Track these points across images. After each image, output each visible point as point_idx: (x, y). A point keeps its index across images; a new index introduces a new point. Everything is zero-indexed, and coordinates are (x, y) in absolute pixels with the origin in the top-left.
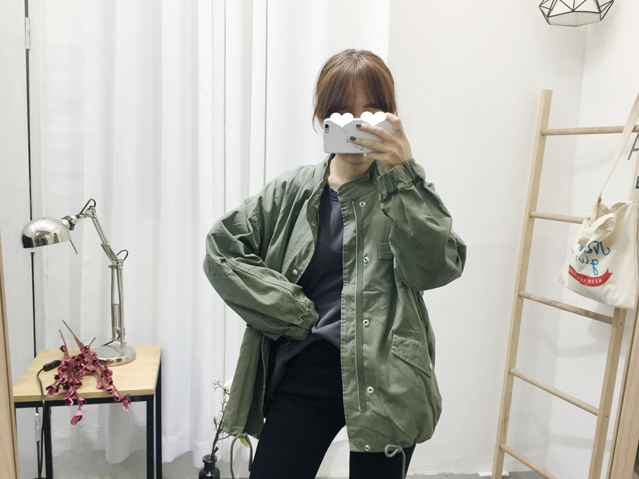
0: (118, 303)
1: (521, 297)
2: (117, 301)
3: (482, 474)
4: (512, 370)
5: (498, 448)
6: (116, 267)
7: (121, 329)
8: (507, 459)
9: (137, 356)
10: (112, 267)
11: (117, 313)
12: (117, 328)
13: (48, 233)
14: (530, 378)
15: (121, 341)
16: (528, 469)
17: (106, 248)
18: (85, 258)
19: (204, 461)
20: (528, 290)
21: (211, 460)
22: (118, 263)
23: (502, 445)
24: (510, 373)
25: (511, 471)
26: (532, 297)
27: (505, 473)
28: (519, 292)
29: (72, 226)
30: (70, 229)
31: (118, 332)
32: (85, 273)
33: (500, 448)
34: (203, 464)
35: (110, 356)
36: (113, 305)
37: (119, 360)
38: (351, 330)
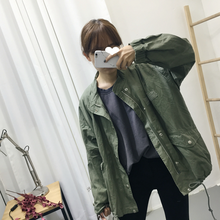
0: (33, 170)
1: (207, 102)
4: (215, 135)
6: (26, 155)
7: (38, 181)
9: (50, 190)
10: (24, 155)
11: (33, 174)
12: (36, 181)
15: (40, 186)
17: (18, 148)
20: (210, 97)
22: (26, 153)
24: (215, 137)
26: (213, 100)
28: (206, 100)
31: (37, 183)
35: (38, 194)
36: (31, 172)
37: (42, 195)
38: (157, 142)
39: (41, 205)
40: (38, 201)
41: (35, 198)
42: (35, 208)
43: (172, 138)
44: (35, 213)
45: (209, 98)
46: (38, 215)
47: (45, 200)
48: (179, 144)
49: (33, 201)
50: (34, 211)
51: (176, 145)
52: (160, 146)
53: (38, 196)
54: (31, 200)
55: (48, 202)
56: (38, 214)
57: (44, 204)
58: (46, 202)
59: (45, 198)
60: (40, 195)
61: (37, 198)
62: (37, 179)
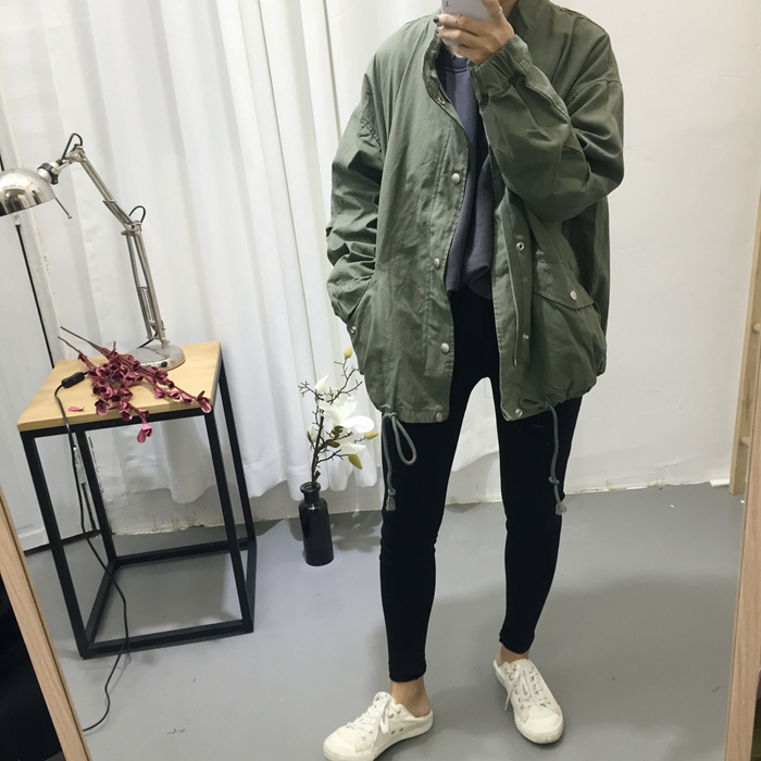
0: (146, 285)
2: (143, 283)
6: (132, 233)
7: (157, 323)
9: (187, 358)
10: (125, 233)
11: (146, 299)
12: (152, 321)
13: (22, 192)
15: (160, 339)
17: (111, 205)
18: (85, 225)
19: (302, 492)
21: (312, 489)
22: (133, 227)
29: (54, 178)
30: (53, 183)
31: (154, 327)
32: (89, 247)
34: (303, 495)
35: (150, 361)
36: (139, 290)
37: (164, 365)
38: (502, 261)
39: (150, 390)
40: (144, 380)
41: (136, 366)
42: (130, 394)
44: (129, 406)
47: (165, 380)
49: (129, 375)
50: (127, 401)
52: (506, 276)
53: (148, 367)
54: (125, 372)
55: (172, 385)
56: (136, 410)
57: (160, 389)
58: (166, 386)
59: (167, 375)
60: (157, 364)
61: (144, 370)
62: (155, 317)
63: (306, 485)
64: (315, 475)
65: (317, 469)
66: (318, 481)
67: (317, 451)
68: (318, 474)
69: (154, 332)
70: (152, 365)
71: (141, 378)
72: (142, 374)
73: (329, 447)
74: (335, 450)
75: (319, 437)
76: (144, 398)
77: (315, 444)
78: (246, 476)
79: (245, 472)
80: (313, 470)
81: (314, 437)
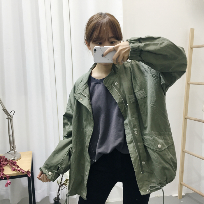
0: (12, 134)
1: (186, 119)
2: (11, 133)
3: (174, 195)
4: (184, 150)
5: (180, 184)
6: (10, 118)
7: (14, 146)
8: (184, 188)
9: (22, 157)
10: (8, 119)
11: (11, 138)
14: (192, 153)
15: (14, 151)
16: (193, 192)
17: (5, 110)
19: (54, 200)
21: (57, 199)
22: (10, 117)
23: (182, 183)
24: (183, 152)
25: (185, 193)
26: (191, 118)
27: (183, 194)
28: (185, 117)
31: (12, 147)
33: (181, 184)
34: (54, 201)
35: (10, 158)
36: (9, 136)
37: (14, 159)
38: (130, 138)
39: (10, 168)
40: (8, 164)
41: (6, 160)
42: (4, 170)
43: (145, 138)
44: (3, 174)
45: (188, 116)
46: (5, 177)
47: (15, 165)
48: (149, 145)
49: (3, 163)
50: (2, 172)
51: (146, 145)
52: (132, 143)
53: (10, 160)
54: (2, 162)
55: (18, 167)
56: (6, 175)
57: (14, 168)
58: (16, 167)
59: (16, 163)
60: (12, 159)
61: (8, 161)
62: (13, 144)
63: (55, 198)
64: (59, 195)
65: (59, 193)
66: (59, 197)
67: (60, 187)
68: (59, 194)
69: (12, 148)
70: (11, 159)
71: (7, 164)
72: (8, 163)
73: (63, 186)
74: (65, 186)
75: (61, 182)
76: (8, 171)
77: (59, 184)
78: (35, 195)
79: (35, 194)
80: (58, 193)
81: (59, 182)
